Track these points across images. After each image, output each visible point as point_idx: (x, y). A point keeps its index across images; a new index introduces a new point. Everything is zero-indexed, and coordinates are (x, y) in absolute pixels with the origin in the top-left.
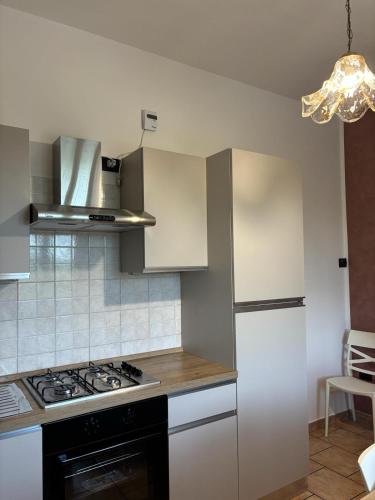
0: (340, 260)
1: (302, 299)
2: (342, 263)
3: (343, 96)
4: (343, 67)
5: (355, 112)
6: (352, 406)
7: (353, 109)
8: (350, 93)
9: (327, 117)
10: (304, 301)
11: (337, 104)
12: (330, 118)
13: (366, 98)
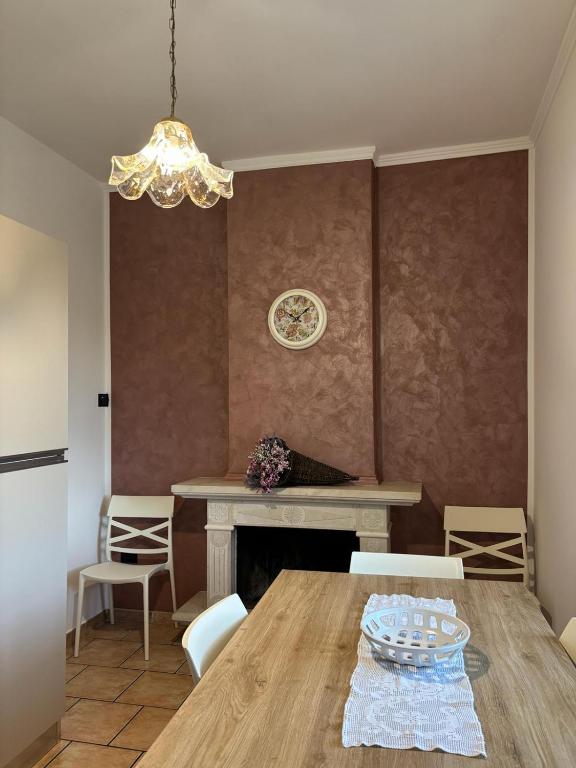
0: (100, 396)
1: (62, 451)
2: (103, 400)
3: (159, 171)
4: (167, 133)
5: (171, 197)
6: (109, 604)
7: (169, 192)
8: (168, 170)
9: (138, 192)
10: (66, 455)
11: (151, 179)
12: (141, 194)
13: (186, 182)
